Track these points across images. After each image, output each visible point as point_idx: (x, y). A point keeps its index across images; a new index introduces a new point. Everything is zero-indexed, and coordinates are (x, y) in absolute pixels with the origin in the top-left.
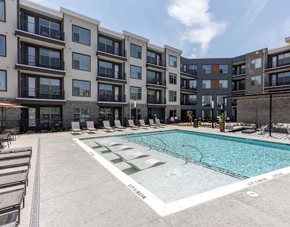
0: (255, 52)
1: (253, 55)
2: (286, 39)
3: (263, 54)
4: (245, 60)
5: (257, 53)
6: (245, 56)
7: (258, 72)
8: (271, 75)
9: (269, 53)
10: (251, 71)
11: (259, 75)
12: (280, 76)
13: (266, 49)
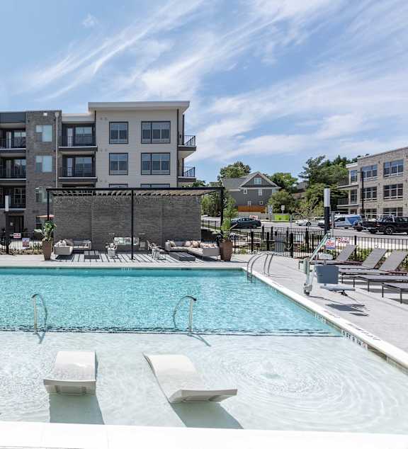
0: (42, 112)
1: (39, 117)
2: (90, 103)
3: (55, 120)
4: (25, 122)
5: (45, 114)
6: (24, 114)
7: (46, 149)
8: (65, 157)
9: (64, 120)
10: (35, 146)
11: (49, 154)
12: (79, 161)
13: (60, 112)
